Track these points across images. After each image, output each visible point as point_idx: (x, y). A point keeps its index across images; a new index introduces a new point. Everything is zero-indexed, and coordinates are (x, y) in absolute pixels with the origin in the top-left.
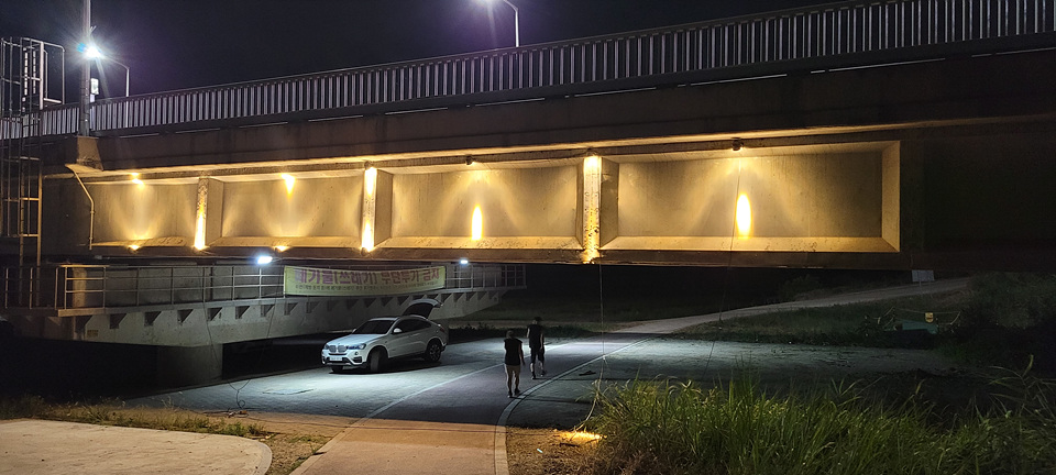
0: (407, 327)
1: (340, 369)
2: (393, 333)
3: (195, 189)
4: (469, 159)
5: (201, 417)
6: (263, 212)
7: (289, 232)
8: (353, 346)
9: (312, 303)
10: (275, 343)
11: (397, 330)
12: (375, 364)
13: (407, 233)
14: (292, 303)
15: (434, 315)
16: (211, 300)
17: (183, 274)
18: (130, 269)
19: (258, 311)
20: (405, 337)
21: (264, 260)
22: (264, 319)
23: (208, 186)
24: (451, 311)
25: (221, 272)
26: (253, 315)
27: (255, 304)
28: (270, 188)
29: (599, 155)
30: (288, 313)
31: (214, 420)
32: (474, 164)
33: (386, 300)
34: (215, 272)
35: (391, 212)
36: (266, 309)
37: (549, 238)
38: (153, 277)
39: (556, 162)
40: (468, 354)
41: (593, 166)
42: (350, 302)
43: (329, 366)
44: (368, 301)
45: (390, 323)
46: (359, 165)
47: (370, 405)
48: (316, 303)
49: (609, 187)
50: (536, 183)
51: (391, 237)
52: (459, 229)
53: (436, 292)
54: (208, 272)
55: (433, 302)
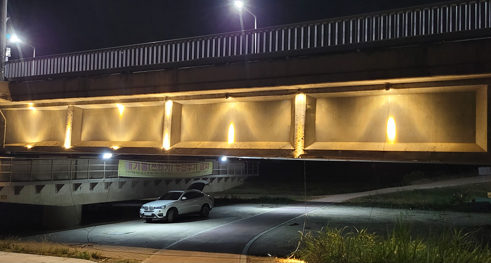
0: (190, 196)
1: (150, 220)
2: (181, 200)
3: (65, 113)
4: (227, 95)
5: (65, 247)
6: (105, 127)
7: (120, 138)
8: (158, 207)
9: (135, 181)
10: (114, 205)
11: (184, 198)
12: (171, 217)
13: (190, 140)
14: (123, 181)
15: (206, 190)
16: (75, 179)
17: (58, 163)
18: (27, 160)
19: (103, 186)
20: (189, 202)
21: (107, 156)
22: (107, 191)
23: (73, 111)
24: (215, 187)
25: (81, 162)
26: (100, 188)
27: (101, 181)
28: (110, 112)
29: (304, 93)
30: (120, 187)
31: (72, 250)
32: (230, 98)
33: (178, 181)
34: (78, 163)
35: (181, 127)
36: (108, 185)
37: (274, 143)
38: (42, 165)
39: (279, 97)
40: (225, 213)
41: (301, 100)
42: (157, 181)
43: (144, 218)
44: (168, 181)
45: (180, 194)
46: (162, 99)
47: (167, 241)
48: (138, 182)
49: (310, 112)
50: (267, 109)
51: (180, 141)
52: (221, 137)
53: (207, 177)
54: (74, 162)
55: (206, 182)
